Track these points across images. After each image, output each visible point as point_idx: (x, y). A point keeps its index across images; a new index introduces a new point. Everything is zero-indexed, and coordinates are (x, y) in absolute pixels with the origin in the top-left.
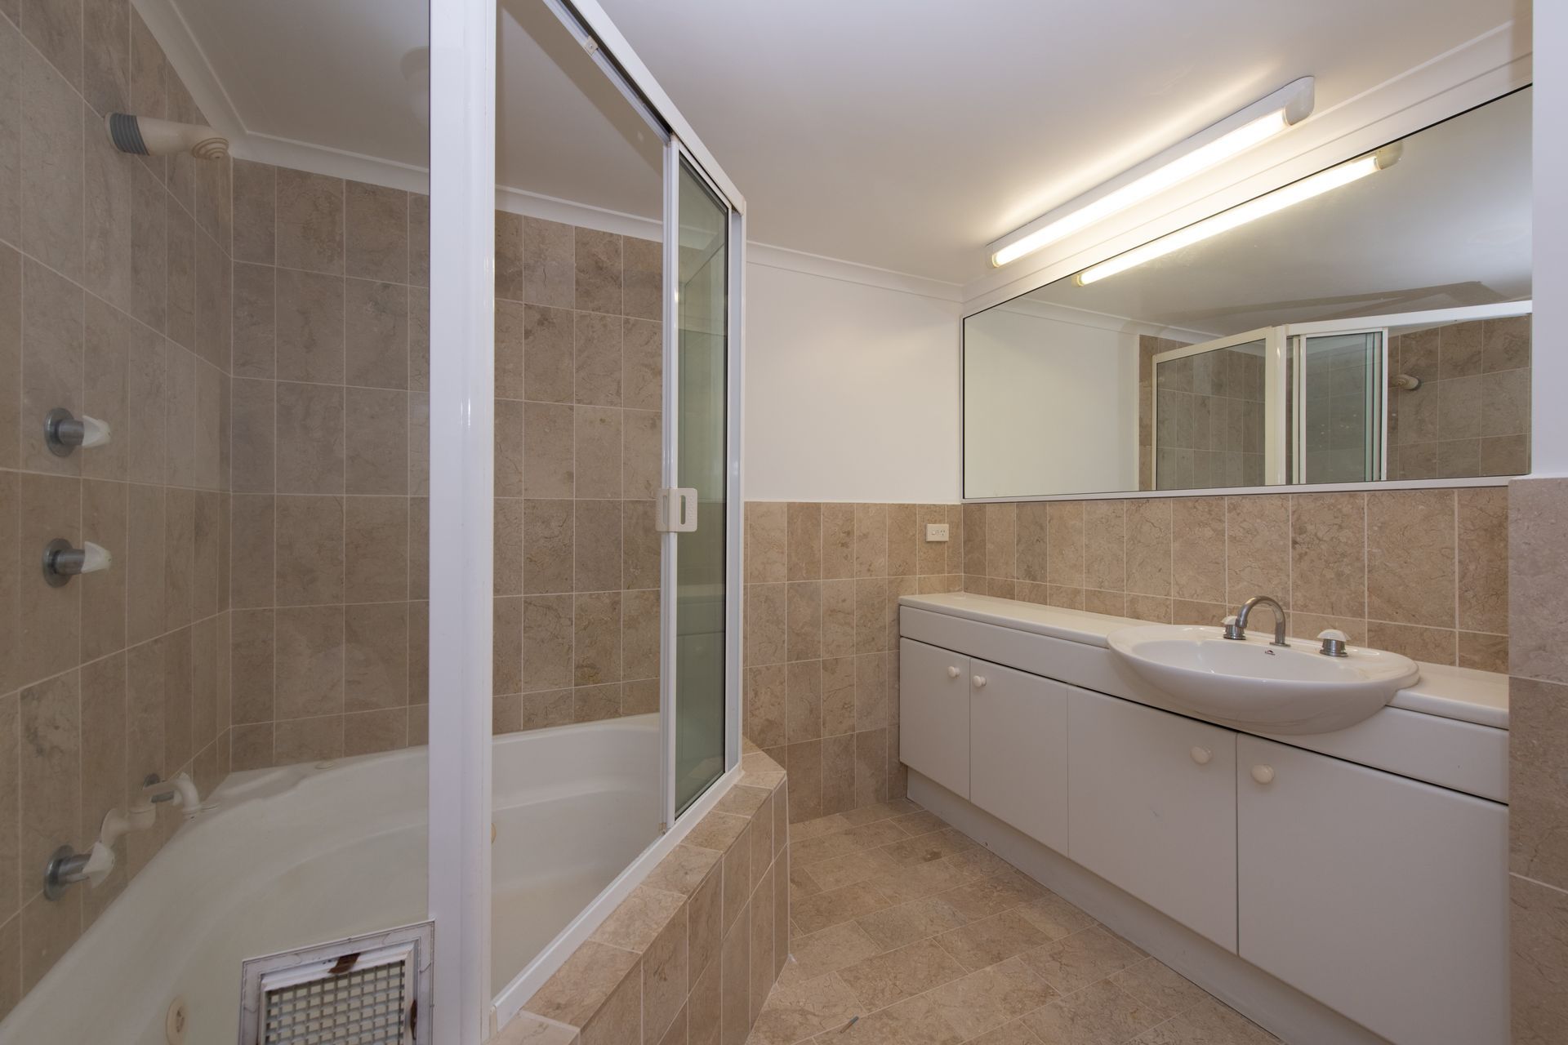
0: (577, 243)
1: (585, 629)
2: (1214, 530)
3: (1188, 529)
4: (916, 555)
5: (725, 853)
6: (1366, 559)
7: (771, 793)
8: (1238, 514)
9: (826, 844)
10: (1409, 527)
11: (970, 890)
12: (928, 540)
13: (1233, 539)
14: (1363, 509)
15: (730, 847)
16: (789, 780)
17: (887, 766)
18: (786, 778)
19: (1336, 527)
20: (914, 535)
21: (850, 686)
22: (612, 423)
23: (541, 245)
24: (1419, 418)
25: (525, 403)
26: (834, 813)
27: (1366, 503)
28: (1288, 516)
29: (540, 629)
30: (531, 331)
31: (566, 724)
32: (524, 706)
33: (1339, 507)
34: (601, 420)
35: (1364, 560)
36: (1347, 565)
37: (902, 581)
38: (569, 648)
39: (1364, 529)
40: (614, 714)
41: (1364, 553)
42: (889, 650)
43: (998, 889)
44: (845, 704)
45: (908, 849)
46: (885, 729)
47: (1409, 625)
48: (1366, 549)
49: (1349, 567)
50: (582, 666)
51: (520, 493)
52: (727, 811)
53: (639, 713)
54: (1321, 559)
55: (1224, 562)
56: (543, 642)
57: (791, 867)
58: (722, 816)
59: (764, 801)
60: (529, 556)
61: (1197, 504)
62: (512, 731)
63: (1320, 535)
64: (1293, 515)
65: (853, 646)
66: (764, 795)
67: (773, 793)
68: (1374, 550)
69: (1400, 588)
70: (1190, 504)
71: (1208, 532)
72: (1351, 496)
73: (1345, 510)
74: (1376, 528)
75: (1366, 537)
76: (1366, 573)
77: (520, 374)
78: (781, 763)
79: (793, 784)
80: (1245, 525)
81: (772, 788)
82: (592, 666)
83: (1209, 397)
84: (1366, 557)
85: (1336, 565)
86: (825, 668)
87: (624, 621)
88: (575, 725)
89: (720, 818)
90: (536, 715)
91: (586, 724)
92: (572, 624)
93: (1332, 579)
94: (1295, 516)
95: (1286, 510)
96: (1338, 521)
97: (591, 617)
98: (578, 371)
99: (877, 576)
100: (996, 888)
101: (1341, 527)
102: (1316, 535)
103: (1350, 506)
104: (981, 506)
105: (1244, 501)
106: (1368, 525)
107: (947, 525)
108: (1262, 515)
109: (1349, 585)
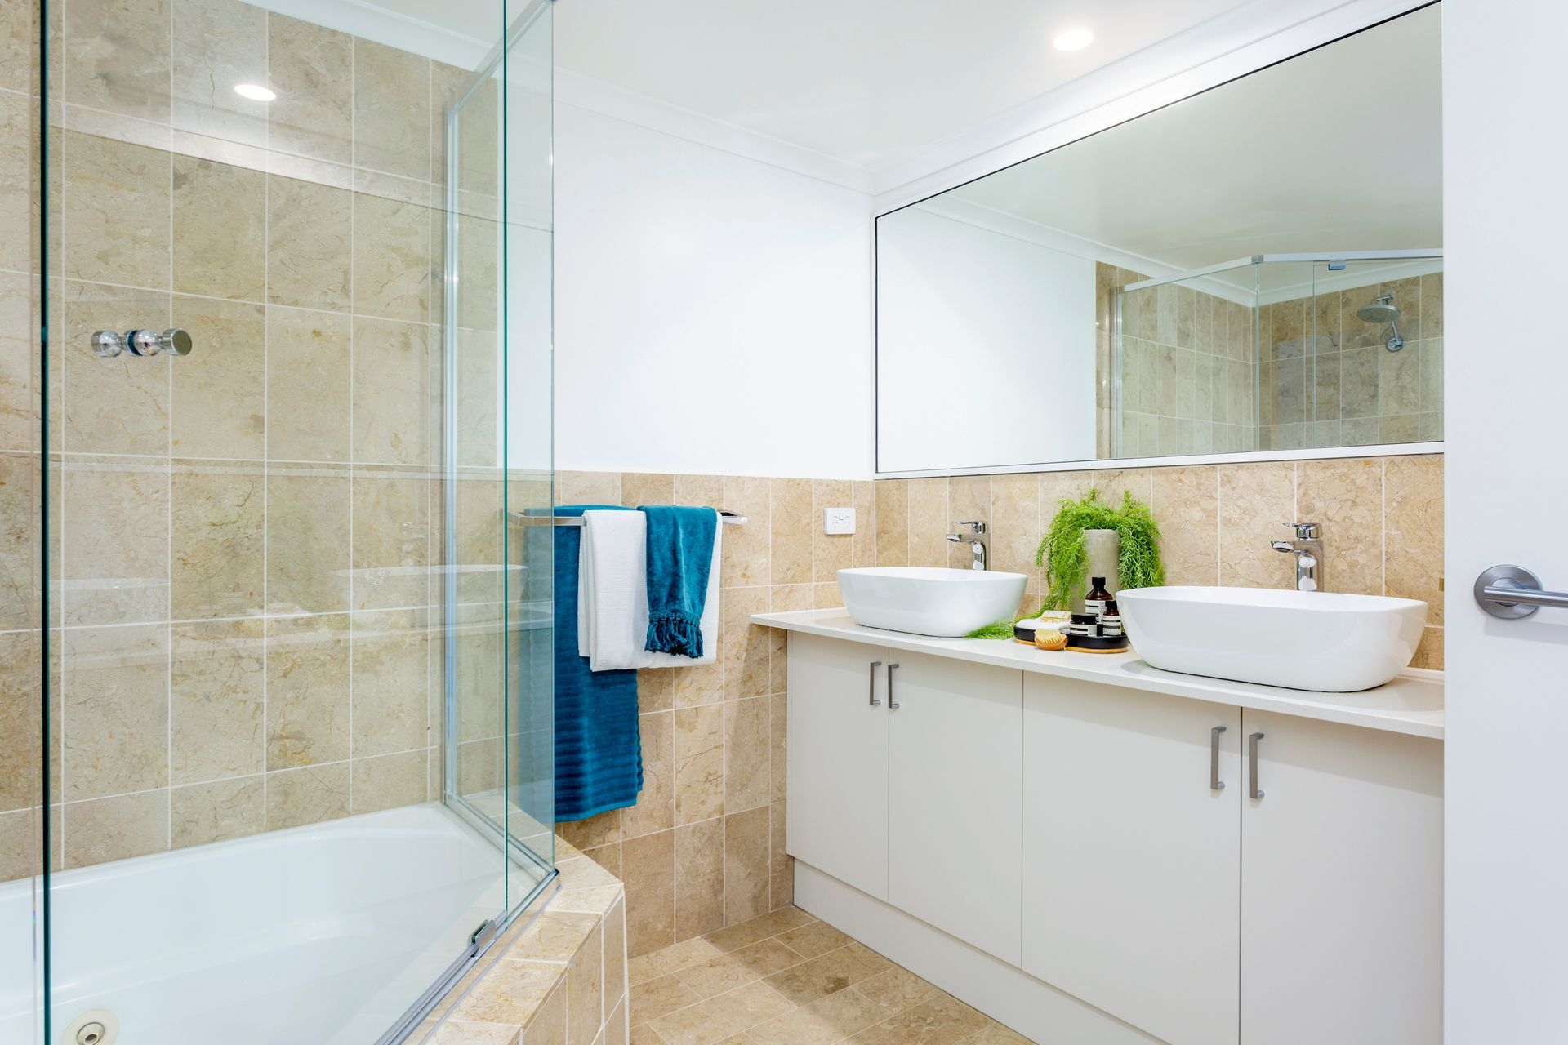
0: (272, 38)
1: (285, 675)
2: (1204, 511)
3: (1171, 509)
4: (811, 553)
5: (525, 1028)
6: (1384, 545)
7: (600, 920)
8: (1233, 489)
9: (683, 984)
10: (1432, 503)
11: (890, 1028)
12: (830, 532)
13: (1227, 521)
14: (1380, 479)
15: (534, 1015)
16: (626, 893)
17: (769, 861)
18: (623, 893)
19: (1349, 503)
20: (808, 524)
21: (717, 747)
22: (334, 339)
23: (206, 35)
24: (1400, 384)
25: (176, 298)
26: (693, 936)
27: (1383, 472)
28: (1293, 490)
29: (202, 678)
30: (185, 176)
31: (251, 834)
32: (174, 808)
33: (1353, 477)
34: (314, 332)
35: (1381, 546)
36: (1361, 552)
37: (791, 591)
38: (257, 708)
39: (1381, 505)
40: (339, 811)
41: (1381, 537)
42: (773, 692)
43: (928, 1021)
44: (710, 774)
45: (802, 979)
46: (768, 807)
47: (1433, 626)
48: (1384, 532)
49: (1364, 555)
50: (282, 738)
51: (163, 448)
52: (528, 956)
53: (381, 808)
54: (1332, 546)
55: (1216, 554)
56: (208, 698)
57: (630, 1026)
58: (519, 966)
59: (589, 935)
60: (178, 555)
61: (1182, 476)
62: (151, 852)
63: (1330, 514)
64: (1298, 489)
65: (721, 688)
66: (588, 925)
67: (603, 919)
68: (1393, 533)
69: (1422, 580)
70: (1174, 476)
71: (1196, 514)
72: (1367, 464)
73: (1359, 481)
74: (1395, 504)
75: (1384, 516)
76: (1384, 562)
77: (165, 247)
78: (613, 869)
79: (633, 902)
80: (1240, 503)
81: (601, 913)
82: (299, 737)
83: (1174, 349)
84: (1384, 541)
85: (1349, 552)
86: (680, 723)
87: (355, 661)
88: (272, 834)
89: (516, 969)
90: (197, 823)
91: (290, 831)
92: (262, 668)
93: (1344, 571)
94: (1302, 490)
95: (1291, 482)
96: (1351, 496)
97: (295, 657)
98: (272, 249)
99: (756, 583)
100: (926, 1020)
101: (1354, 504)
102: (1325, 514)
103: (1365, 476)
104: (901, 482)
105: (1240, 471)
106: (1386, 499)
107: (853, 510)
108: (1262, 490)
109: (1364, 578)
